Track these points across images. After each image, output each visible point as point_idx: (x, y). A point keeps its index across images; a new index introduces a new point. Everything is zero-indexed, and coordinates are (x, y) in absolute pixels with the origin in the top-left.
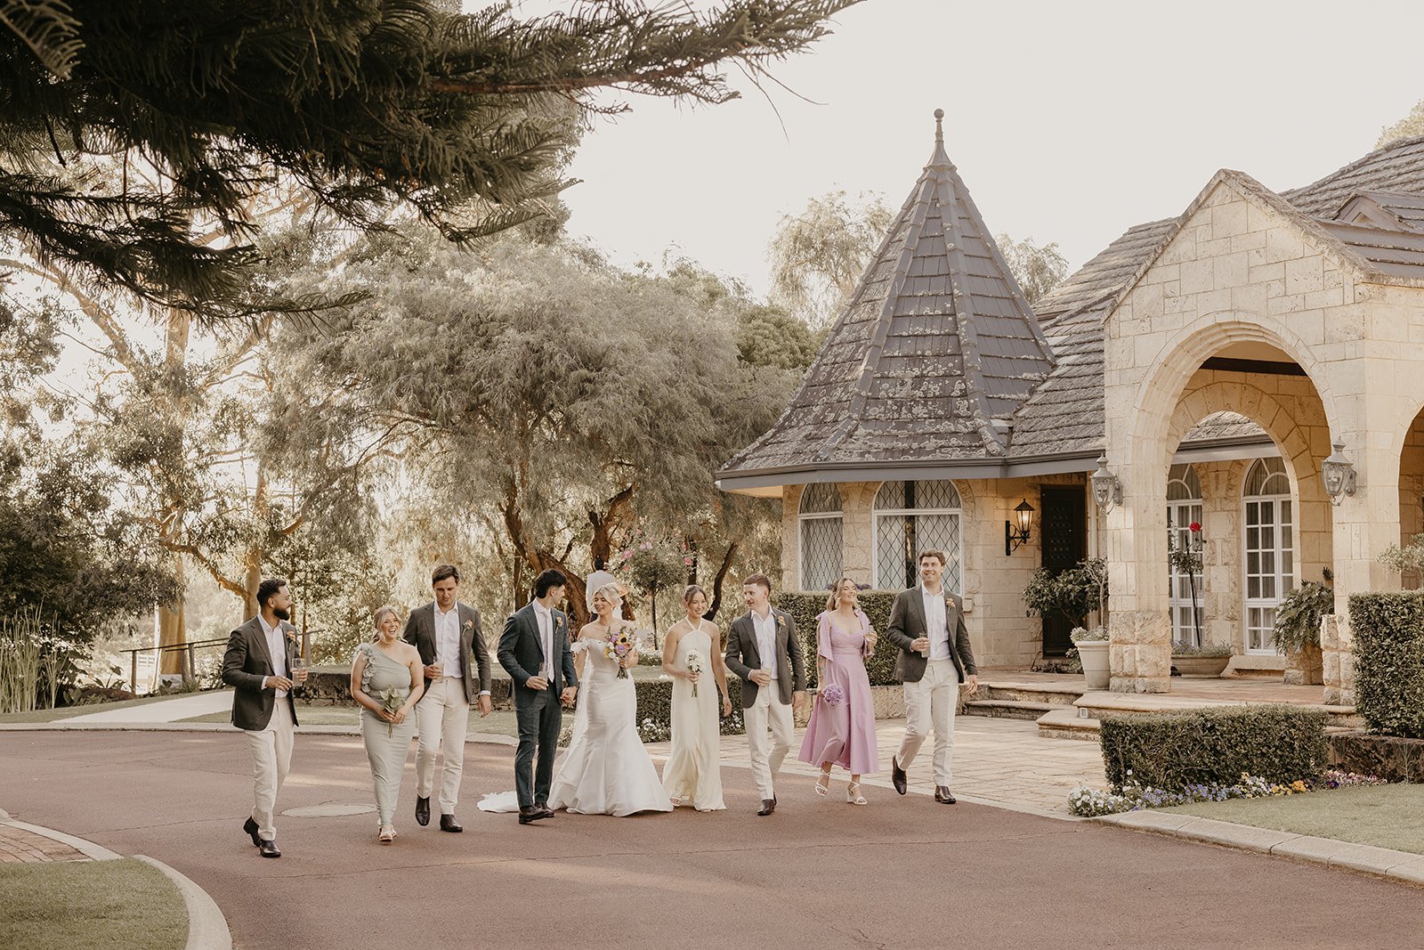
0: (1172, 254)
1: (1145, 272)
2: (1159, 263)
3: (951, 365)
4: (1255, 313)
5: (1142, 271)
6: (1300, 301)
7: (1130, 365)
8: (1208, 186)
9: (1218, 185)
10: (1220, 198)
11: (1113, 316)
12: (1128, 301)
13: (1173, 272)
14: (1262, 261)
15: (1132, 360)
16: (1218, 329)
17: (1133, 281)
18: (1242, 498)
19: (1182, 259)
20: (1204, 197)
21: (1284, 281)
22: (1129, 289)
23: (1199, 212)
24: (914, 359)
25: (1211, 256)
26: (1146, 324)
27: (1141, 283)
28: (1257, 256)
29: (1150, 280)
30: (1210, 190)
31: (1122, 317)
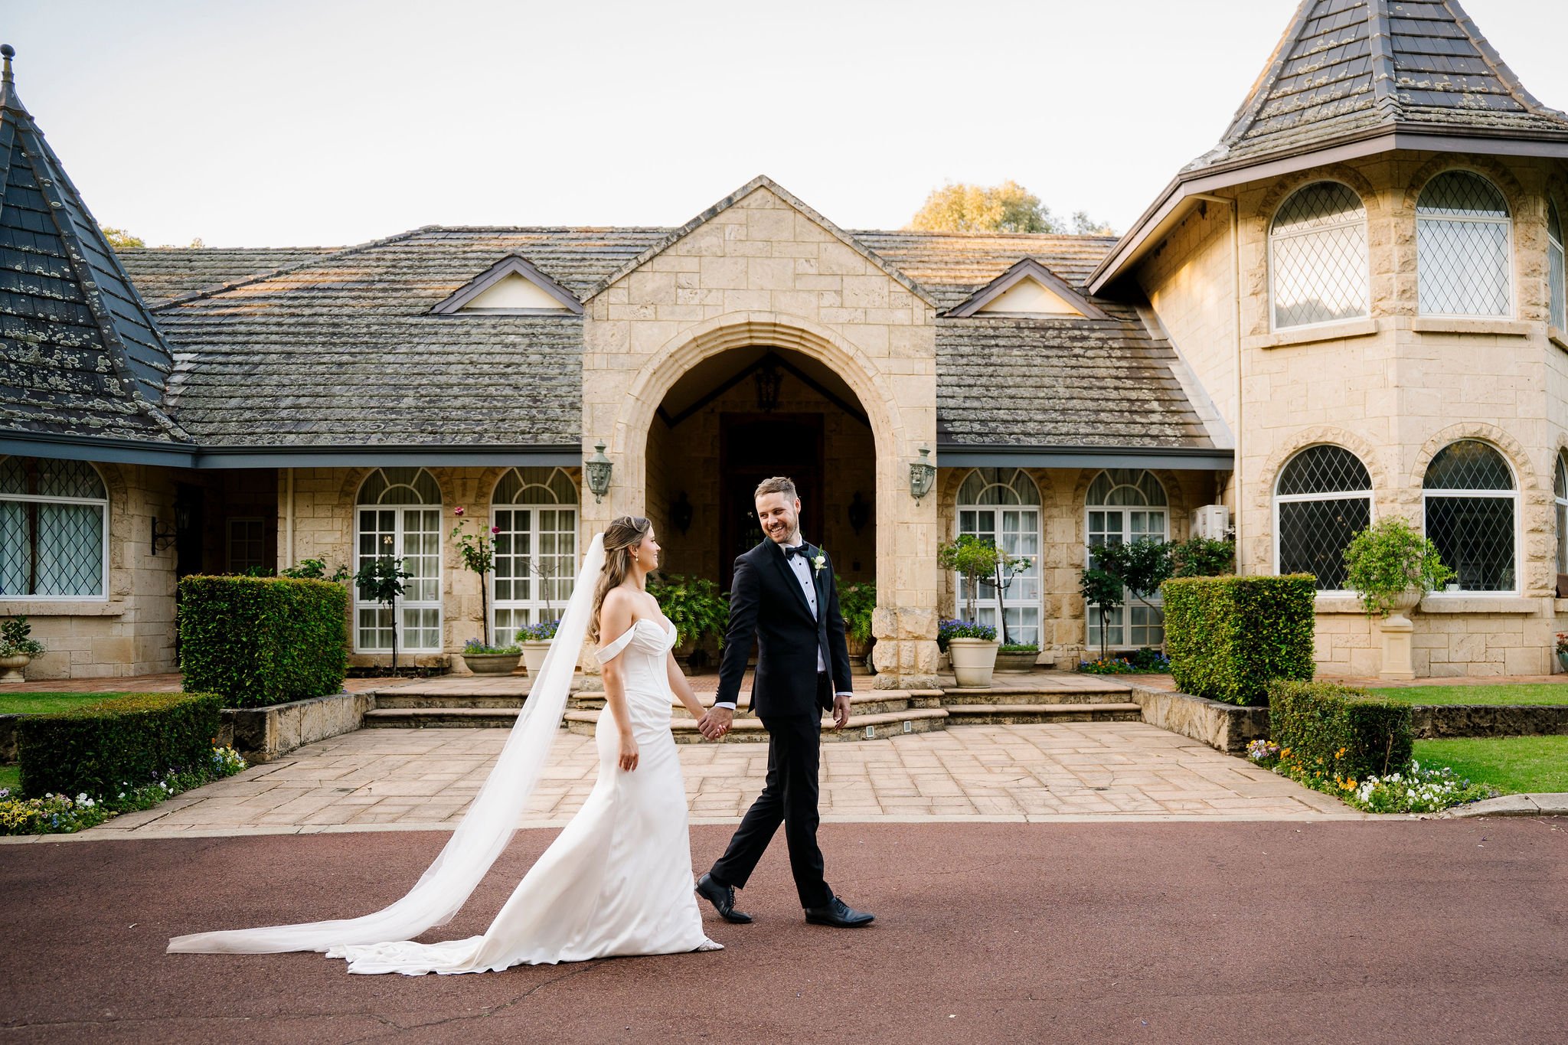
0: (688, 246)
1: (651, 259)
2: (671, 251)
3: (86, 336)
4: (804, 318)
5: (647, 256)
6: (859, 314)
7: (624, 350)
8: (745, 188)
9: (756, 189)
10: (759, 202)
11: (599, 297)
12: (623, 284)
13: (691, 264)
14: (813, 271)
15: (627, 345)
16: (747, 328)
17: (633, 264)
18: (491, 505)
19: (704, 253)
20: (739, 197)
21: (839, 293)
22: (626, 271)
23: (730, 210)
24: (35, 322)
25: (743, 256)
26: (650, 311)
27: (642, 269)
28: (807, 265)
29: (656, 267)
30: (747, 192)
31: (612, 300)
